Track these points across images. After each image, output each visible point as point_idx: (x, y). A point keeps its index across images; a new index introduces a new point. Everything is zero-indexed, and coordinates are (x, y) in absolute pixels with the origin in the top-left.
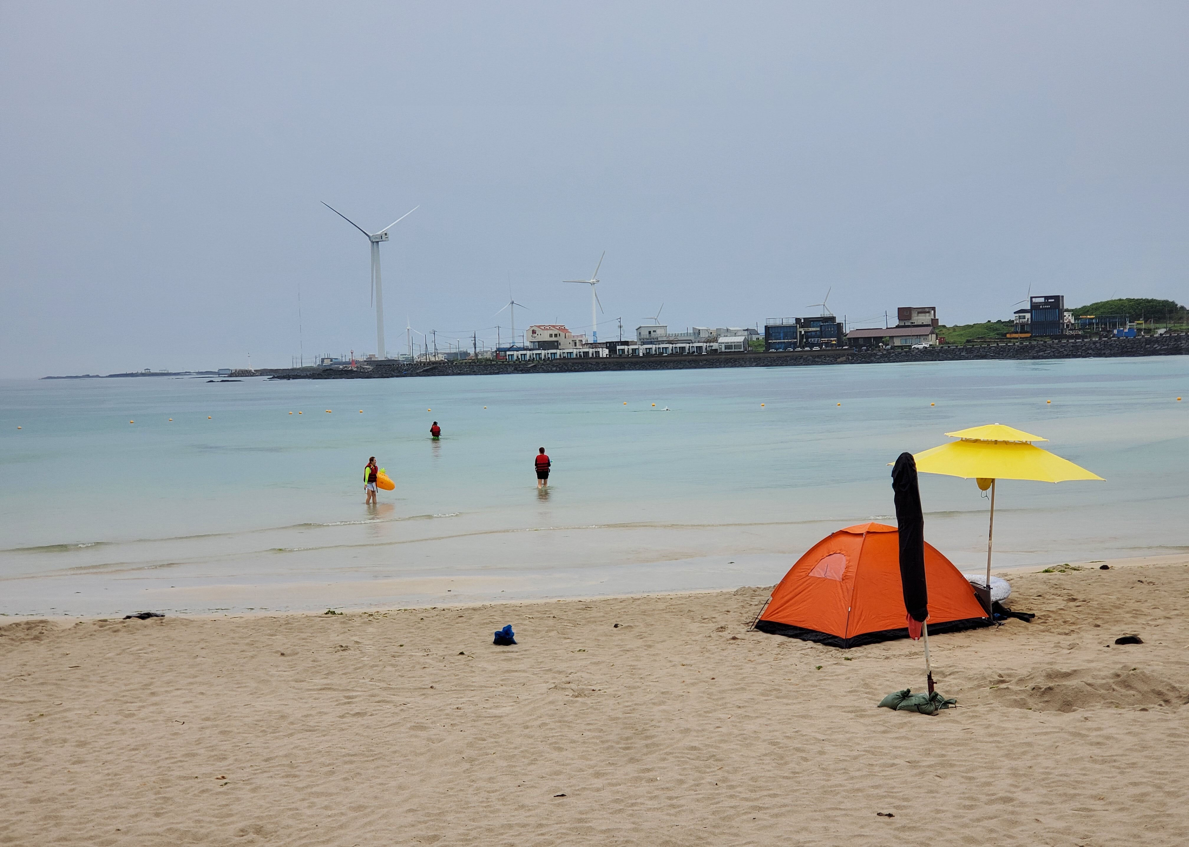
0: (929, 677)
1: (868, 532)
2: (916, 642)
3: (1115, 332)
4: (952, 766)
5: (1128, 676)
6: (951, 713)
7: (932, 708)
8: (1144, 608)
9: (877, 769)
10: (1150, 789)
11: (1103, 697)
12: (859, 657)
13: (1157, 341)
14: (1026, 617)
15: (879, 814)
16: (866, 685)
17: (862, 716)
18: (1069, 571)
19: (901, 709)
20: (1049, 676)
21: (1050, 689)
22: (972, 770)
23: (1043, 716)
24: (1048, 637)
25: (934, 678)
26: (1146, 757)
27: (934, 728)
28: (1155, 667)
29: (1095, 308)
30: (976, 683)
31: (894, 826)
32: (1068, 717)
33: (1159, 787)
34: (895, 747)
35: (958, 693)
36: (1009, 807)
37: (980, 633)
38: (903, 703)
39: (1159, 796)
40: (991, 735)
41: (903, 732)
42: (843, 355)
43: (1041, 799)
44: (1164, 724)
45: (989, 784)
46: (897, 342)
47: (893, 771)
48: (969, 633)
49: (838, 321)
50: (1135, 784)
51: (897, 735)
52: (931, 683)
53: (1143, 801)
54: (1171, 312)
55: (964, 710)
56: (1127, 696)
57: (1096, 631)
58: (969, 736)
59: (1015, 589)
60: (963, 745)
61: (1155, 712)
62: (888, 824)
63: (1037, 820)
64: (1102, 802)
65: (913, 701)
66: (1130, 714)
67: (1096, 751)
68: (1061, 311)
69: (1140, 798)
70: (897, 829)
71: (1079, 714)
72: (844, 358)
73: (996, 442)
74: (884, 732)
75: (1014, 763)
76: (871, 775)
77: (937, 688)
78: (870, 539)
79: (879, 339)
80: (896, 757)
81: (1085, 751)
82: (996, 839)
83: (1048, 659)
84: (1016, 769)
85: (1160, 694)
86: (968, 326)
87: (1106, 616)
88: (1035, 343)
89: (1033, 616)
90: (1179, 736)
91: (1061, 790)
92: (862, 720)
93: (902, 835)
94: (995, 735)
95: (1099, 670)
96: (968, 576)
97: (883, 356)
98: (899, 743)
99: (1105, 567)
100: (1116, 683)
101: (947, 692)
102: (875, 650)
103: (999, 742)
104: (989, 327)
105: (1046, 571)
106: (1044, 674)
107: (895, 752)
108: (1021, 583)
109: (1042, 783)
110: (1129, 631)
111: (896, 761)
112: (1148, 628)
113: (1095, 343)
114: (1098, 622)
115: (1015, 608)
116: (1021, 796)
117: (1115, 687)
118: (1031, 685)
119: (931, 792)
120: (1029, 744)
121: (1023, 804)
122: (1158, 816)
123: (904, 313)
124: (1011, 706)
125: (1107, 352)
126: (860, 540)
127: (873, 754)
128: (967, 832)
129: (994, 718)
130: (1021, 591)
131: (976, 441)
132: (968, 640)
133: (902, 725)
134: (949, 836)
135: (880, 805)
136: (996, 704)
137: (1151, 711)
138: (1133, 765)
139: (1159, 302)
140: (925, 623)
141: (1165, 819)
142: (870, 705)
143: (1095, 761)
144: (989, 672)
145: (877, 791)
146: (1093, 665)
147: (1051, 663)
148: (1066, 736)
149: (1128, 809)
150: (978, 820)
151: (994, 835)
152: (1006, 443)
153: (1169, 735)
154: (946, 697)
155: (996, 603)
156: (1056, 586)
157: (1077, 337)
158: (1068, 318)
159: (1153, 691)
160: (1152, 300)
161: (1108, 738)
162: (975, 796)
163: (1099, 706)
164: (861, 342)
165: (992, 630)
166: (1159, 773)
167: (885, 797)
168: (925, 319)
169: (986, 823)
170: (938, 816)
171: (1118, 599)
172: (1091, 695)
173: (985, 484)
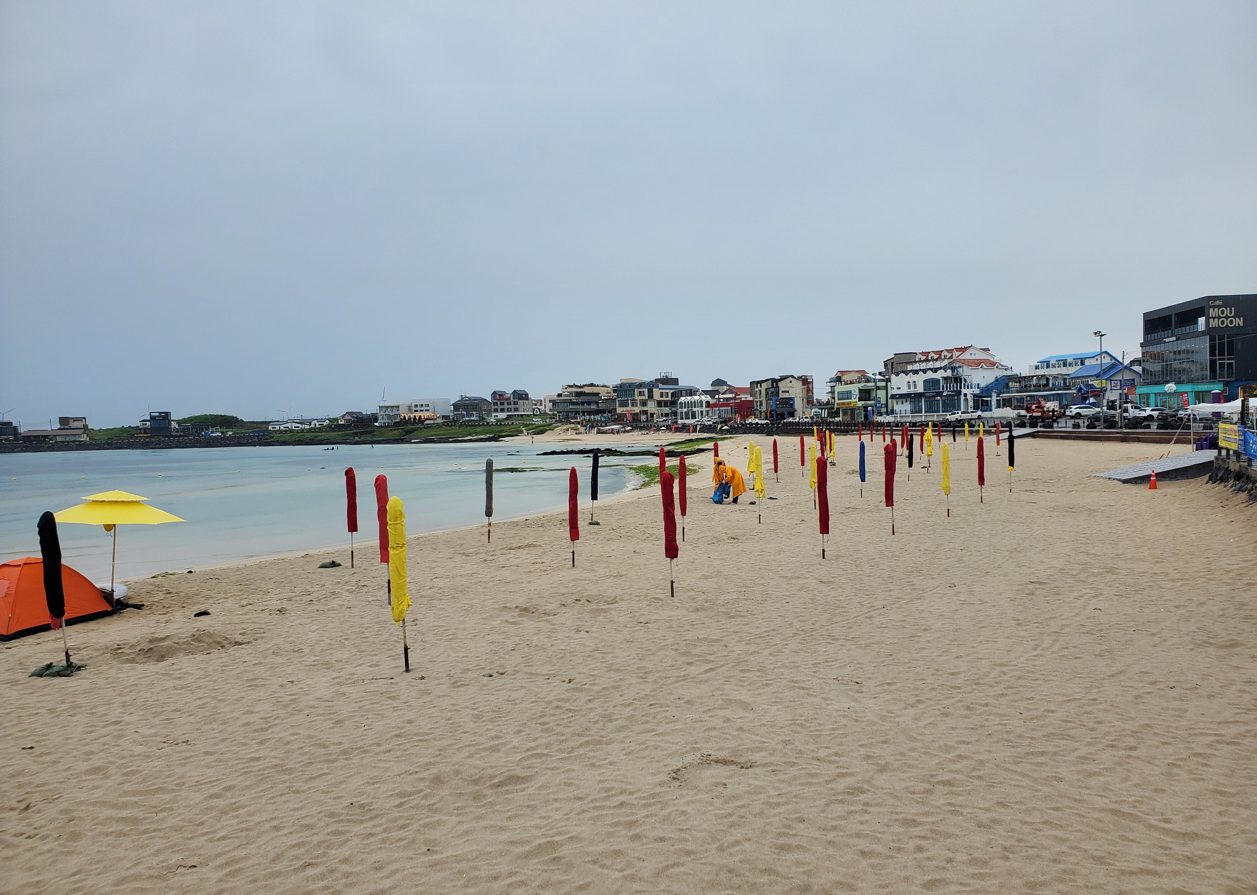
0: (67, 653)
1: (25, 564)
2: (57, 631)
3: (203, 433)
4: (80, 707)
5: (200, 635)
6: (82, 673)
7: (69, 672)
8: (212, 594)
9: (24, 718)
10: (208, 700)
11: (184, 649)
12: (17, 646)
13: (227, 439)
14: (139, 607)
15: (23, 749)
16: (21, 664)
17: (16, 685)
18: (168, 576)
19: (46, 676)
20: (151, 641)
21: (151, 649)
22: (95, 707)
23: (145, 666)
24: (152, 617)
25: (70, 653)
26: (208, 681)
27: (69, 685)
28: (217, 628)
29: (191, 419)
30: (101, 652)
31: (34, 755)
32: (162, 664)
33: (214, 698)
34: (39, 702)
35: (88, 659)
36: (118, 727)
37: (107, 620)
38: (47, 672)
39: (214, 703)
40: (109, 683)
41: (46, 691)
42: (19, 447)
43: (140, 718)
44: (220, 660)
45: (105, 715)
46: (59, 439)
47: (36, 718)
48: (99, 621)
49: (14, 425)
50: (200, 698)
51: (40, 694)
52: (68, 656)
53: (204, 708)
54: (235, 423)
55: (92, 670)
56: (199, 647)
57: (183, 610)
58: (94, 686)
59: (131, 590)
60: (89, 692)
61: (215, 653)
62: (30, 754)
63: (137, 732)
64: (179, 713)
65: (55, 669)
66: (199, 657)
67: (178, 682)
68: (170, 421)
69: (202, 707)
70: (36, 756)
71: (169, 661)
72: (19, 449)
73: (116, 502)
74: (32, 693)
75: (123, 699)
76: (20, 723)
77: (72, 659)
78: (26, 567)
79: (45, 437)
80: (39, 708)
81: (170, 684)
82: (107, 749)
83: (151, 631)
84: (125, 702)
85: (219, 643)
86: (109, 429)
87: (189, 601)
88: (153, 440)
89: (143, 605)
90: (228, 666)
91: (154, 710)
92: (16, 688)
93: (40, 759)
94: (113, 683)
95: (183, 634)
96: (98, 585)
97: (49, 447)
98: (43, 698)
99: (190, 572)
100: (192, 640)
101: (80, 660)
102: (30, 640)
103: (115, 687)
104: (123, 429)
105: (153, 577)
106: (147, 640)
107: (39, 705)
108: (136, 586)
109: (142, 708)
110: (202, 608)
111: (39, 711)
112: (214, 605)
113: (191, 440)
114: (184, 605)
115: (131, 602)
116: (127, 718)
117: (192, 642)
118: (139, 648)
119: (64, 727)
120: (135, 685)
121: (128, 723)
122: (212, 715)
123: (64, 421)
124: (124, 663)
125: (198, 445)
126: (19, 569)
127: (22, 709)
128: (87, 748)
129: (112, 673)
130: (136, 591)
131: (102, 502)
132: (98, 625)
133: (45, 687)
134: (75, 753)
135: (25, 742)
136: (115, 663)
137: (212, 654)
138: (200, 687)
139: (229, 417)
140: (63, 619)
141: (217, 716)
142: (22, 677)
143: (177, 689)
144: (111, 643)
145: (23, 733)
146: (180, 631)
147: (153, 633)
148: (160, 676)
149: (194, 714)
150: (96, 739)
151: (106, 747)
152: (123, 502)
153: (222, 666)
154: (79, 663)
155: (118, 600)
156: (158, 586)
157: (180, 436)
158: (174, 425)
159: (215, 642)
160: (224, 416)
161: (186, 673)
162: (94, 724)
163: (182, 655)
164: (32, 438)
165: (115, 617)
166: (215, 690)
167: (29, 736)
168: (79, 424)
169: (101, 740)
170: (68, 741)
171: (197, 590)
172: (176, 649)
173: (109, 528)
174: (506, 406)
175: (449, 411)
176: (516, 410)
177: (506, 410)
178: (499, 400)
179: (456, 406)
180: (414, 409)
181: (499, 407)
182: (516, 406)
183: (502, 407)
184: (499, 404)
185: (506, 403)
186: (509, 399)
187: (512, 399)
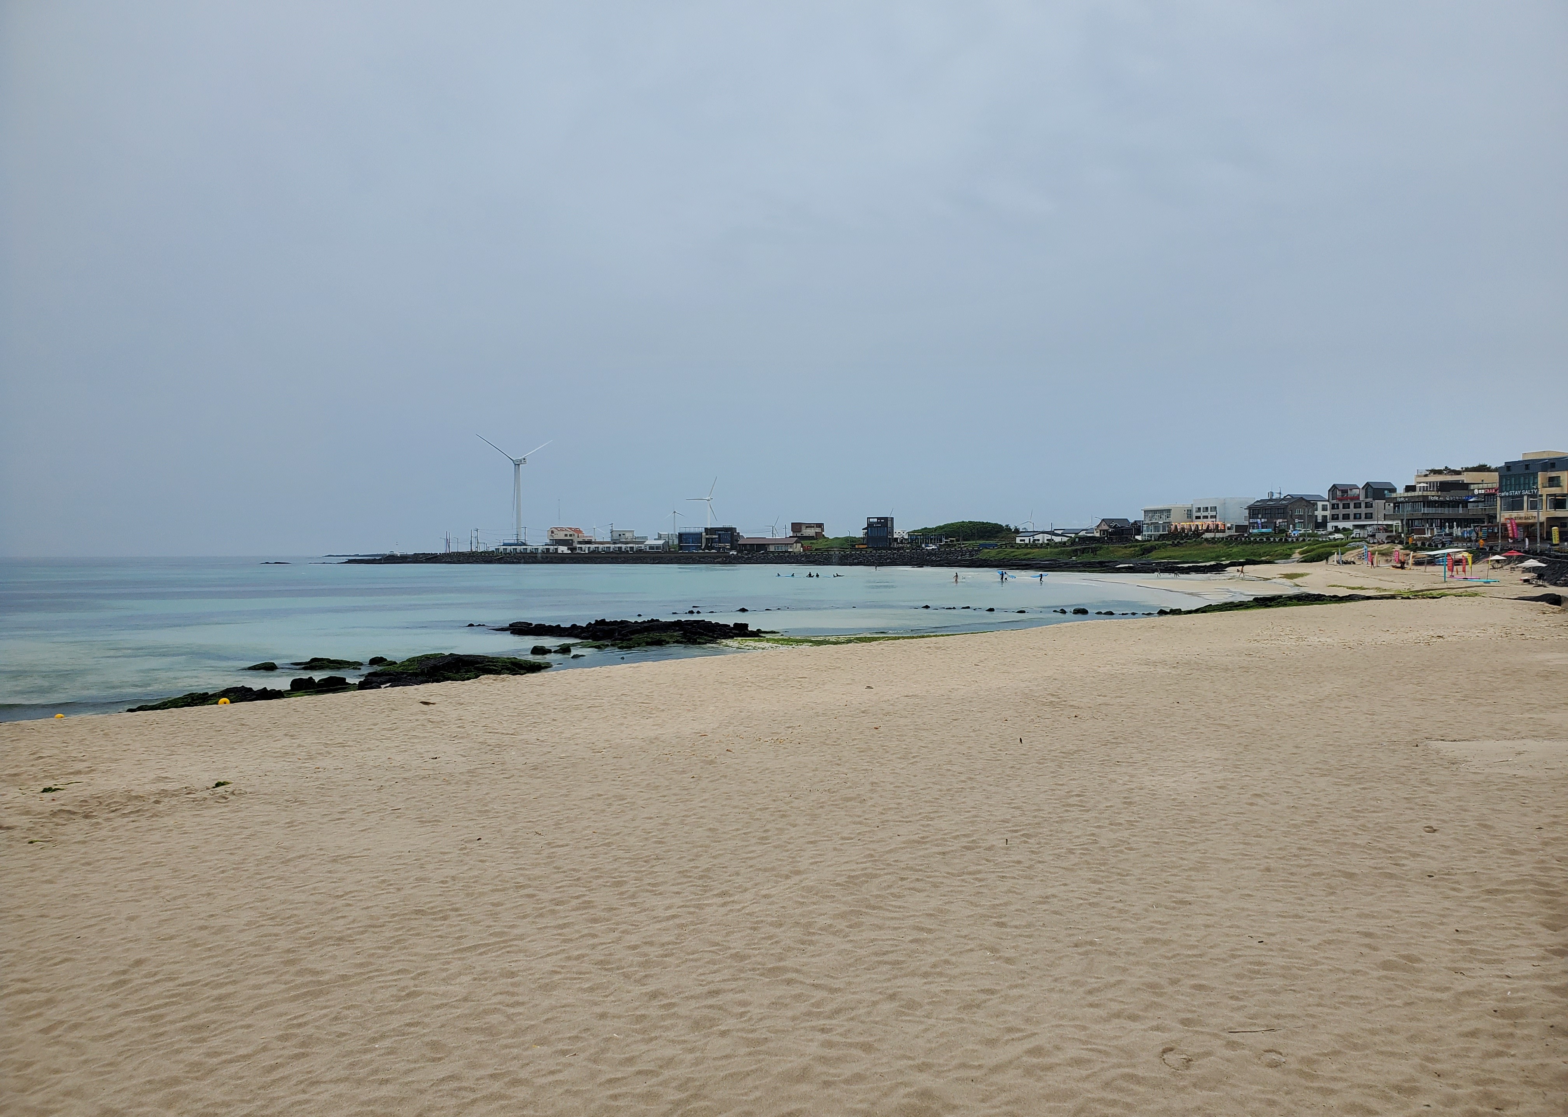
46: (771, 549)
49: (737, 531)
164: (749, 547)
168: (813, 532)
174: (1352, 510)
175: (1241, 517)
176: (1369, 516)
177: (1352, 517)
178: (1340, 500)
179: (1255, 510)
180: (1195, 514)
181: (1341, 511)
182: (1369, 510)
183: (1346, 511)
184: (1341, 506)
185: (1352, 506)
186: (1358, 498)
187: (1362, 498)
